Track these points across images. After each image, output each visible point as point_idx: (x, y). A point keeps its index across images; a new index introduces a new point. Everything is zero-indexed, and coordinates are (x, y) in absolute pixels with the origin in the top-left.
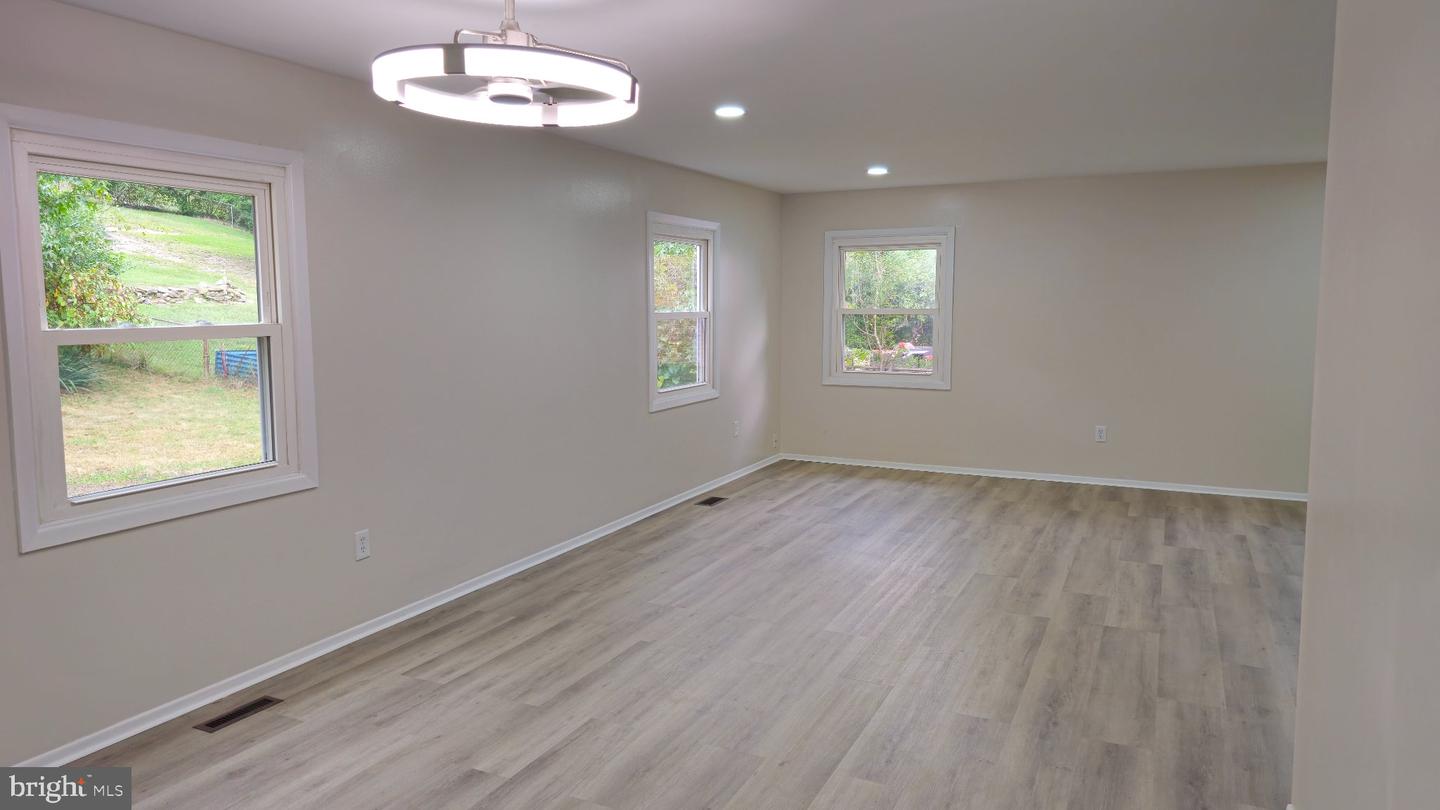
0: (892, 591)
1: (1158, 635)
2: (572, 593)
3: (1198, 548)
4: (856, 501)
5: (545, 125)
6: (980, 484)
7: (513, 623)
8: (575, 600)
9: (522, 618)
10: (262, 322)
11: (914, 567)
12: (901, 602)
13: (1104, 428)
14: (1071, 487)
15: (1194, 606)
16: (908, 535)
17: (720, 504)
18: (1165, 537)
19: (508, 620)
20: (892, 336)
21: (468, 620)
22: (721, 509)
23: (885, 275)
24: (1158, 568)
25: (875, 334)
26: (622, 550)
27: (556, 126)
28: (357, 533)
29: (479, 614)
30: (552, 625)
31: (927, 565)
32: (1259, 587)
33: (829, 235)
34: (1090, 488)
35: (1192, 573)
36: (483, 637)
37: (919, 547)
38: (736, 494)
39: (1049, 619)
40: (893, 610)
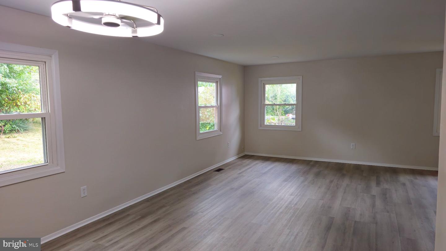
0: (278, 206)
1: (375, 225)
2: (164, 206)
3: (388, 188)
4: (269, 170)
5: (133, 36)
6: (312, 163)
7: (139, 219)
8: (164, 209)
9: (143, 217)
10: (43, 112)
11: (287, 196)
12: (281, 211)
13: (354, 144)
14: (343, 164)
15: (388, 212)
16: (286, 183)
17: (222, 171)
18: (376, 184)
19: (137, 218)
20: (283, 113)
21: (124, 218)
22: (222, 173)
23: (281, 93)
24: (374, 196)
25: (278, 112)
26: (185, 189)
27: (137, 36)
28: (81, 188)
29: (128, 215)
30: (153, 220)
31: (291, 195)
32: (411, 204)
33: (260, 79)
34: (350, 165)
35: (386, 198)
36: (127, 225)
37: (289, 187)
38: (228, 168)
39: (334, 218)
40: (277, 215)
